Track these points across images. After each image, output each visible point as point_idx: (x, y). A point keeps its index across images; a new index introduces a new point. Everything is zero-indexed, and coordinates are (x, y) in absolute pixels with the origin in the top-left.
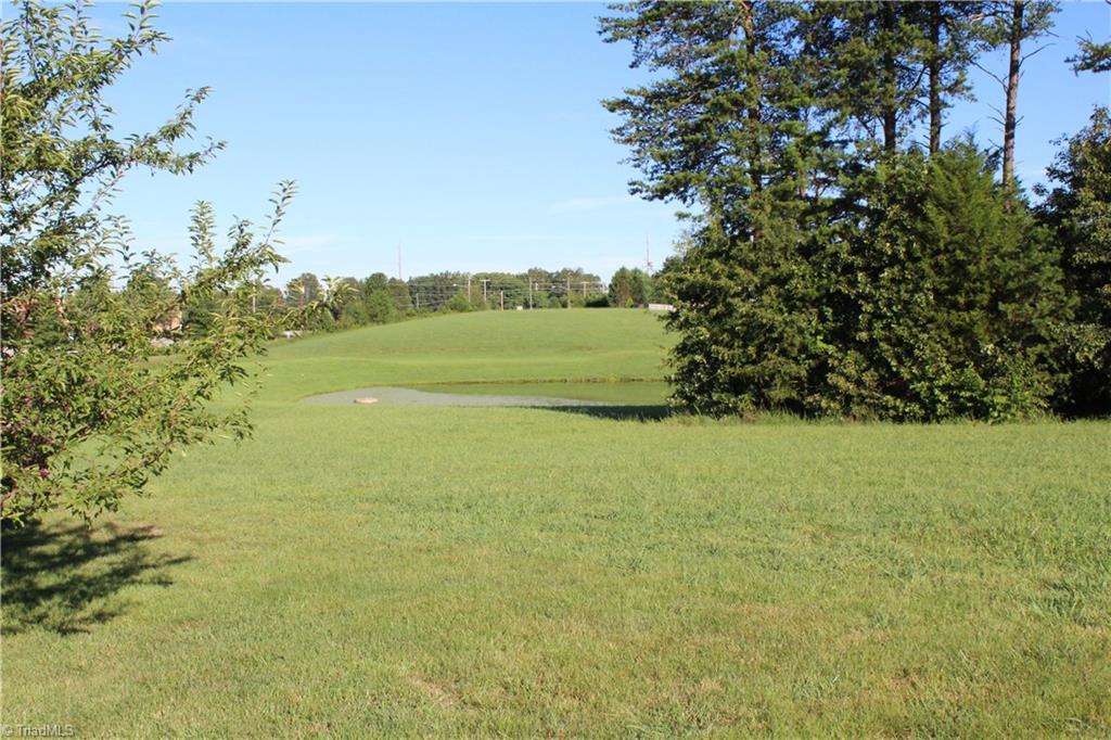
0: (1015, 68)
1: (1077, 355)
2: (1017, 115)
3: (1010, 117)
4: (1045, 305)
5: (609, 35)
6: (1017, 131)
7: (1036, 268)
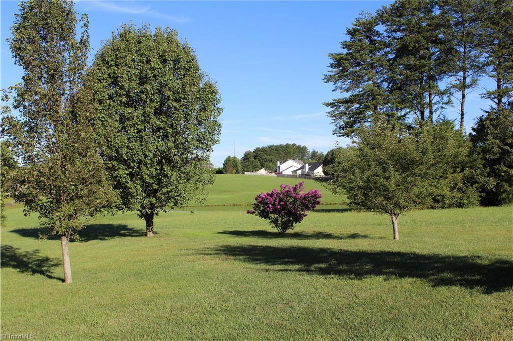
0: (464, 97)
1: (488, 187)
2: (465, 112)
3: (462, 112)
4: (479, 172)
5: (326, 81)
6: (465, 116)
7: (475, 160)
